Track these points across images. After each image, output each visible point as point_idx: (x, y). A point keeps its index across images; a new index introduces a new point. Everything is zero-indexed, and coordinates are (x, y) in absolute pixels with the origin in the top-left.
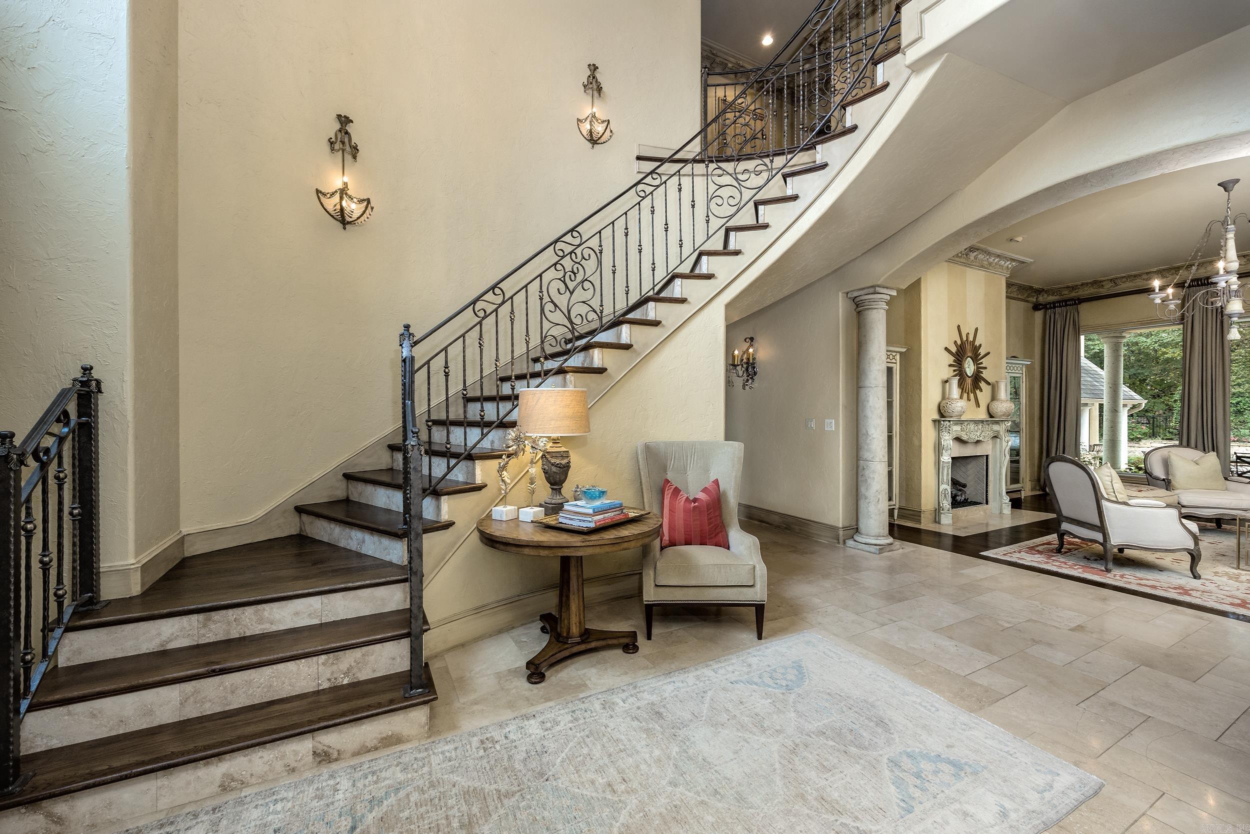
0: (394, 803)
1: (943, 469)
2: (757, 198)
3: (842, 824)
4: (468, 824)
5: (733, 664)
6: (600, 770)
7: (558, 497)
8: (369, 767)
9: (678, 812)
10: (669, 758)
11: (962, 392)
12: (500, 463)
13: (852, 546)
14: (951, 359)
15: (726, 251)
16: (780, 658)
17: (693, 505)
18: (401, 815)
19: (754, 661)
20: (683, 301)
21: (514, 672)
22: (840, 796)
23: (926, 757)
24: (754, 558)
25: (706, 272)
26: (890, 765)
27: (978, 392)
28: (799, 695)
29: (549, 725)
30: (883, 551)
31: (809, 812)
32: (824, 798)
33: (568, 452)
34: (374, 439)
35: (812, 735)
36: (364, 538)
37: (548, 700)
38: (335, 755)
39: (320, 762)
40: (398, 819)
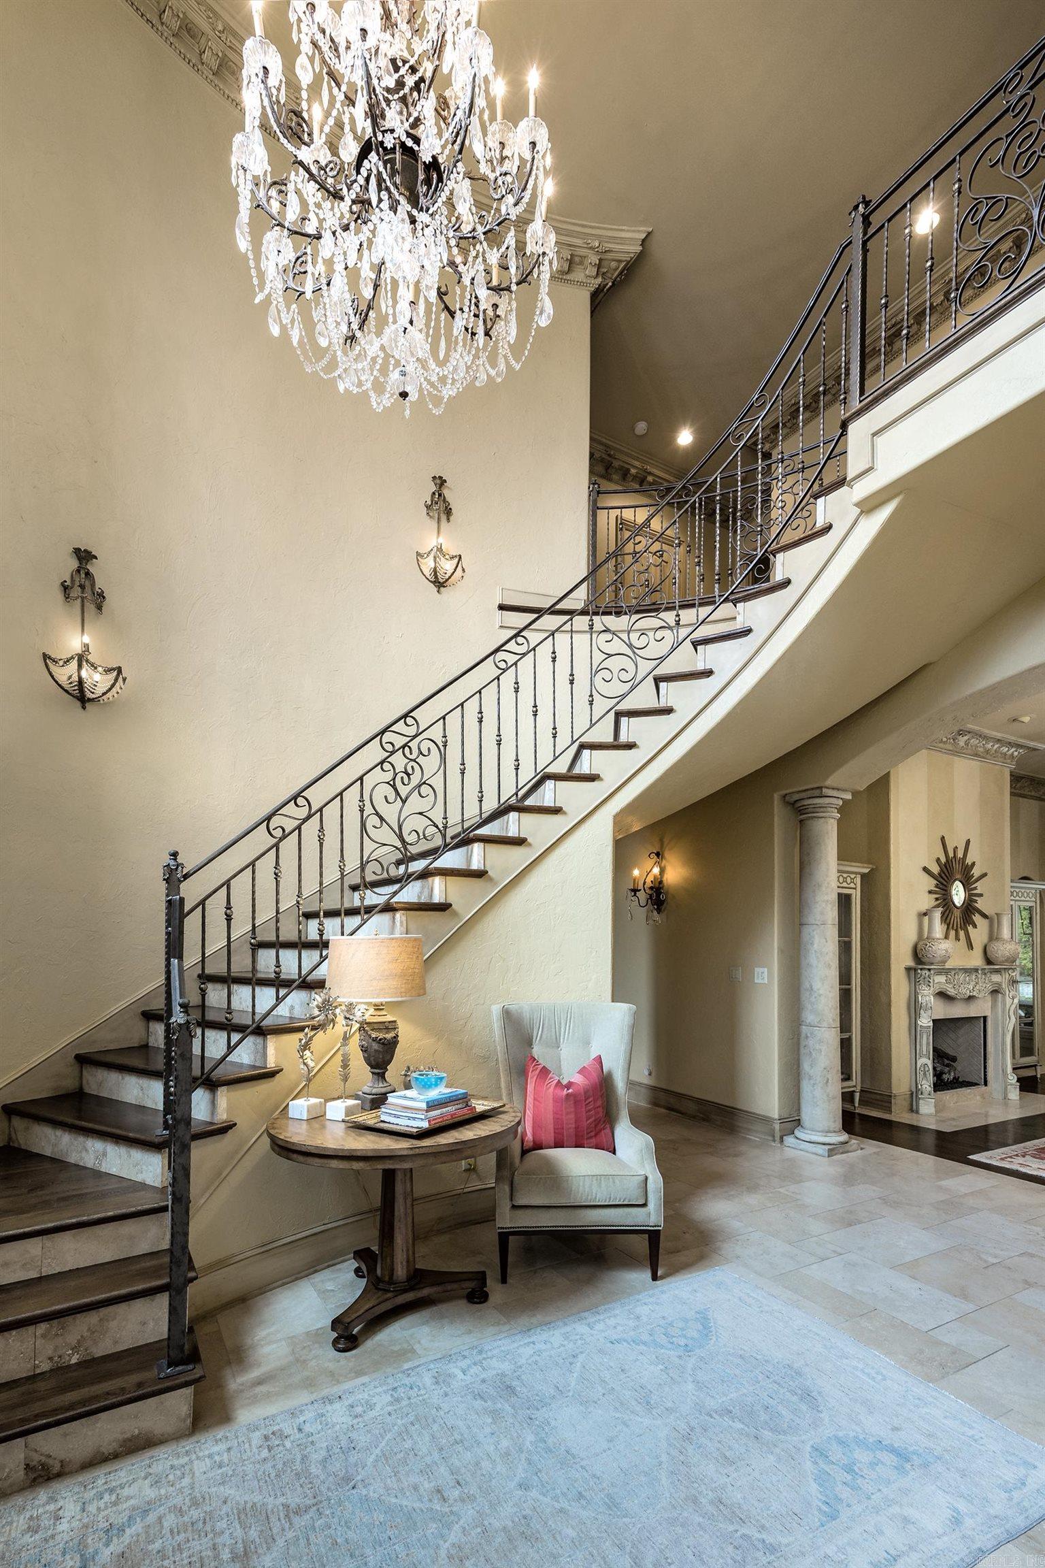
0: (140, 1530)
1: (921, 1038)
2: (658, 672)
3: (744, 1536)
4: (244, 1556)
5: (615, 1316)
6: (427, 1471)
7: (381, 1085)
8: (106, 1483)
9: (528, 1525)
10: (521, 1450)
11: (948, 928)
12: (300, 1040)
13: (793, 1146)
14: (931, 883)
15: (616, 743)
16: (680, 1306)
17: (565, 1092)
18: (150, 1548)
19: (643, 1310)
20: (556, 811)
21: (316, 1335)
22: (744, 1498)
23: (860, 1443)
24: (646, 1165)
25: (588, 772)
26: (814, 1455)
27: (970, 928)
28: (702, 1359)
29: (359, 1410)
30: (834, 1153)
31: (701, 1520)
32: (723, 1501)
33: (395, 1022)
34: (123, 1004)
35: (714, 1415)
36: (105, 1149)
37: (359, 1373)
38: (56, 1468)
39: (35, 1479)
40: (146, 1553)
